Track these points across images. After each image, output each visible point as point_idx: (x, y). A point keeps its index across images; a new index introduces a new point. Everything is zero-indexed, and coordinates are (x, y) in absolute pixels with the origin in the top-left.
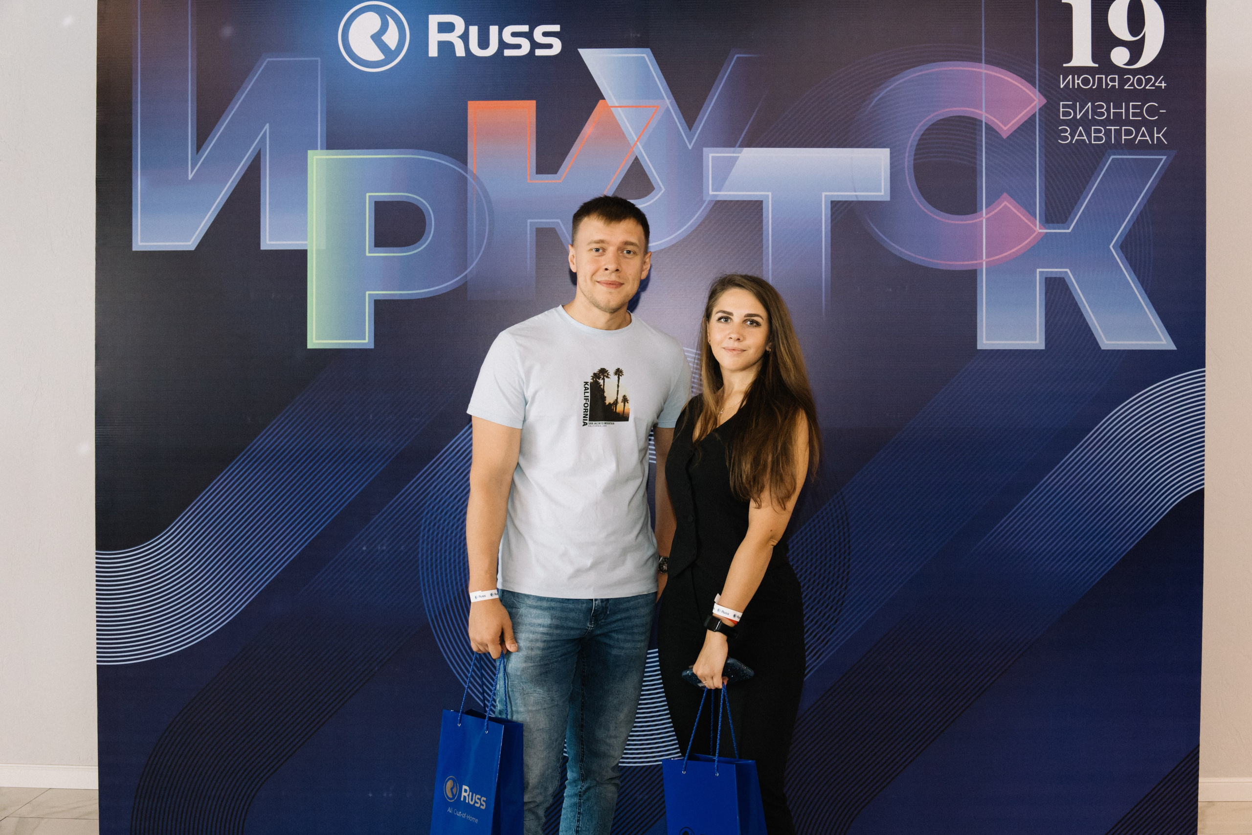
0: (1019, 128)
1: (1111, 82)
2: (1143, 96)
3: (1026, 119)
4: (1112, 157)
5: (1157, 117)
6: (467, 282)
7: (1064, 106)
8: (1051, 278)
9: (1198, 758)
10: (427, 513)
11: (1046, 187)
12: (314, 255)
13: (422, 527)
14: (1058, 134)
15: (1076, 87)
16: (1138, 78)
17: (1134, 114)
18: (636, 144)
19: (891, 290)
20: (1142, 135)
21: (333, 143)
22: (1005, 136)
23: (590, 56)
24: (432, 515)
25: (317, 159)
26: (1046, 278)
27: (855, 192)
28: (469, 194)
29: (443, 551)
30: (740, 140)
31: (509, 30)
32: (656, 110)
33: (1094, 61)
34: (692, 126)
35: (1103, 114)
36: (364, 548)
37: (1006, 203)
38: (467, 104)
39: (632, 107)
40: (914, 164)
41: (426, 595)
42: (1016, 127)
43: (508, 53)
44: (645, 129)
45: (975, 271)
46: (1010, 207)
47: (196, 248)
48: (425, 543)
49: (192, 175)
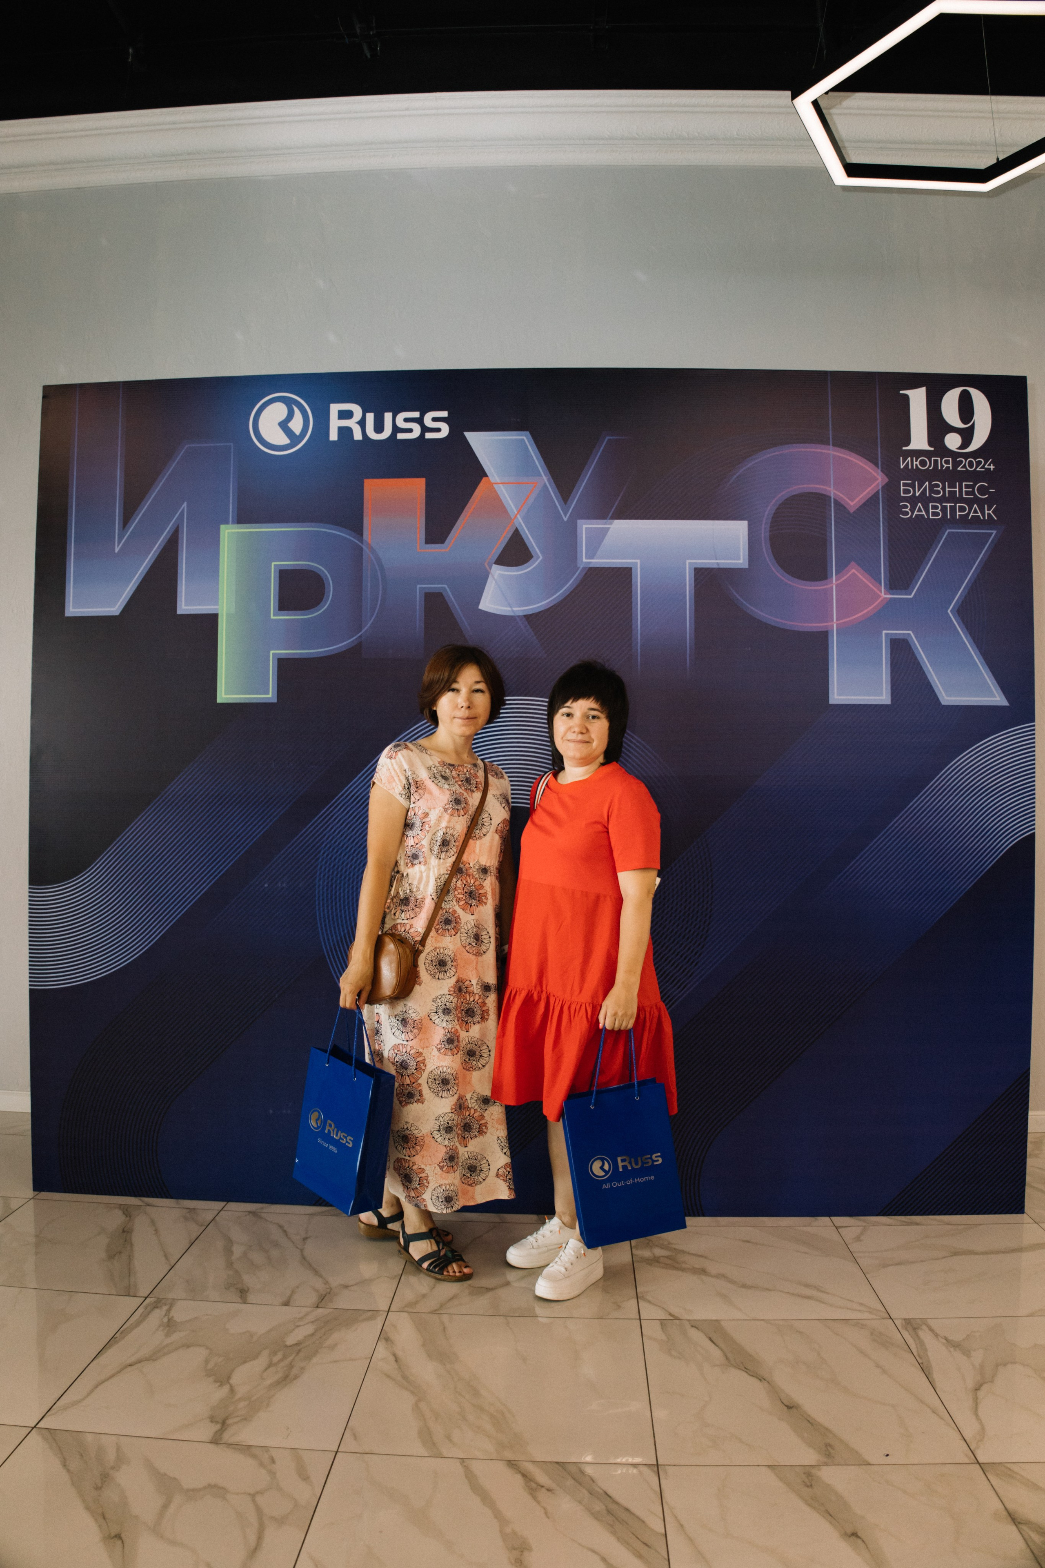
0: (864, 504)
1: (946, 464)
2: (975, 477)
3: (871, 495)
4: (948, 531)
5: (987, 496)
6: (360, 642)
7: (905, 485)
8: (896, 639)
10: (324, 853)
11: (890, 558)
12: (225, 618)
13: (319, 866)
14: (900, 510)
15: (915, 468)
16: (970, 462)
17: (967, 493)
18: (516, 515)
19: (750, 649)
20: (975, 512)
21: (241, 519)
22: (852, 511)
23: (476, 439)
24: (327, 855)
26: (892, 640)
27: (717, 560)
28: (364, 562)
29: (338, 888)
30: (612, 513)
31: (401, 416)
32: (534, 487)
33: (930, 444)
34: (568, 500)
35: (939, 492)
36: (266, 885)
37: (854, 571)
38: (363, 482)
39: (513, 483)
40: (770, 536)
41: (321, 929)
42: (861, 504)
43: (400, 436)
44: (524, 503)
45: (827, 632)
46: (859, 575)
47: (121, 613)
48: (321, 881)
49: (119, 547)
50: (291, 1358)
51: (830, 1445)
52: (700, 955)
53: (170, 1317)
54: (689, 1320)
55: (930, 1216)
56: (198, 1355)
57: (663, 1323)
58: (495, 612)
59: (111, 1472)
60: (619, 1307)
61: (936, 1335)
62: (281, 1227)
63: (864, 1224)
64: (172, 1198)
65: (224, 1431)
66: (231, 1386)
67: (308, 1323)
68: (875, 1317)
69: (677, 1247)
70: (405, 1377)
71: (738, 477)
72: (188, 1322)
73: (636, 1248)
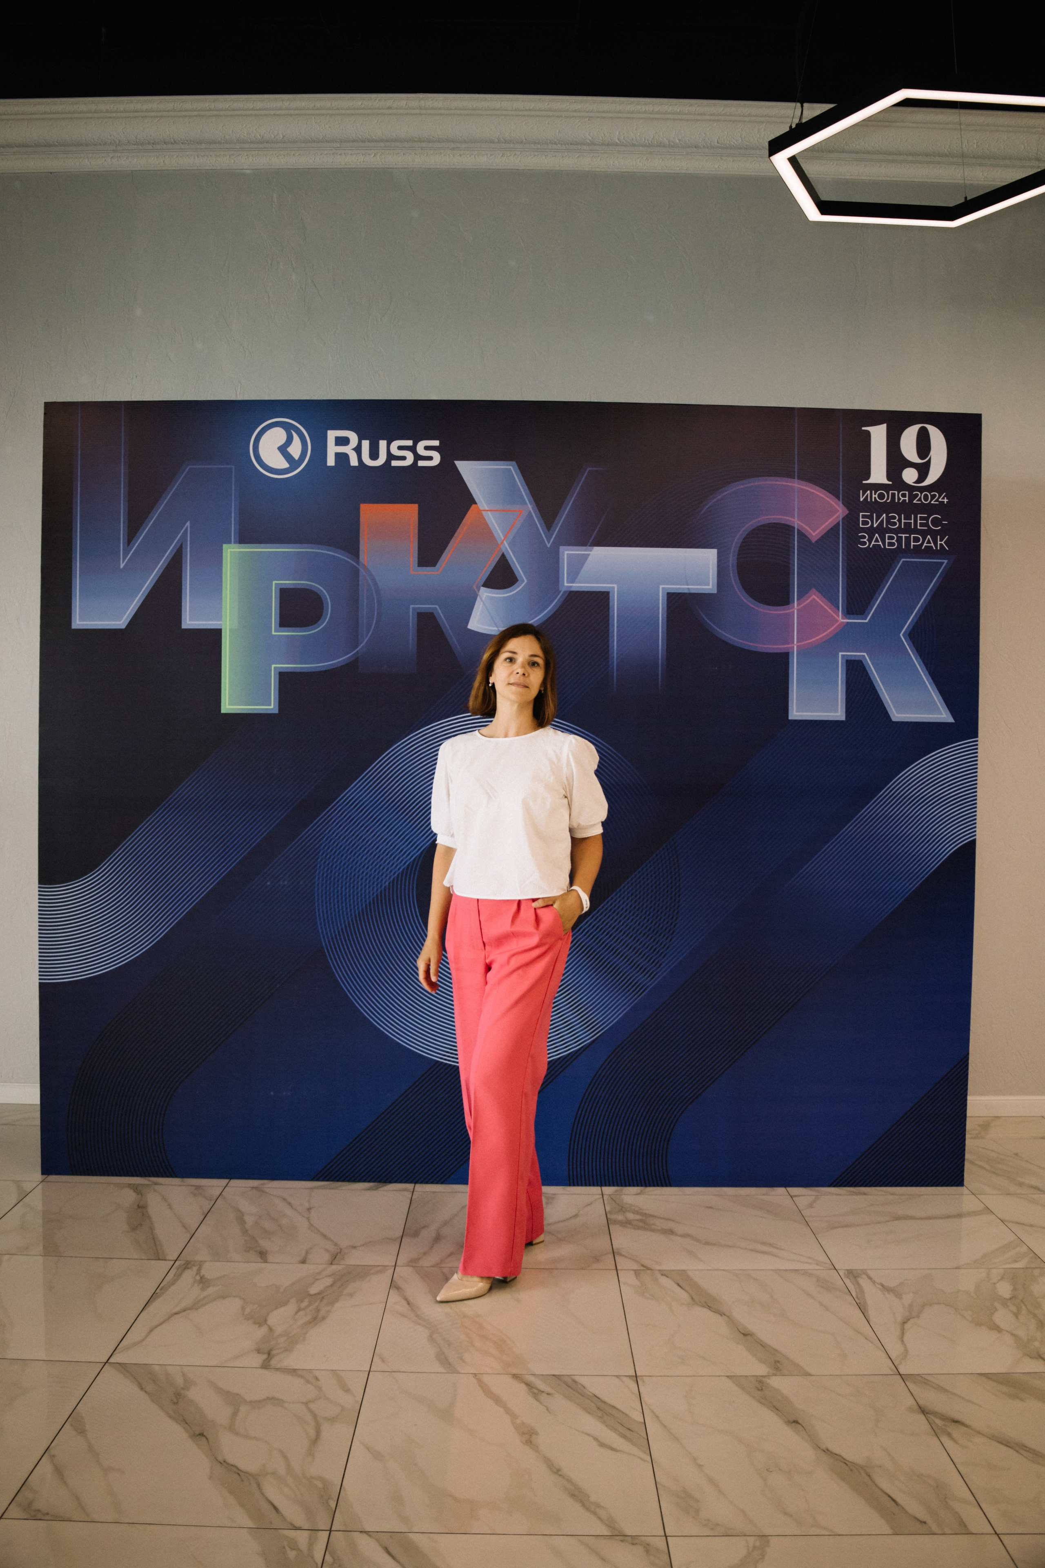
0: (826, 534)
1: (902, 497)
2: (929, 509)
3: (831, 526)
4: (903, 560)
5: (940, 527)
6: (357, 658)
7: (864, 516)
8: (851, 660)
9: (967, 1065)
10: (322, 854)
11: (848, 584)
12: (228, 633)
13: (318, 866)
14: (858, 540)
15: (873, 500)
16: (925, 494)
17: (921, 525)
18: (502, 542)
21: (243, 539)
22: (813, 541)
23: (465, 467)
24: (326, 856)
25: (231, 552)
26: (847, 661)
27: (688, 585)
28: (361, 582)
29: (336, 885)
30: (591, 540)
31: (395, 444)
32: (520, 514)
33: (888, 479)
34: (551, 527)
35: (895, 524)
37: (814, 597)
38: (360, 507)
39: (500, 511)
40: (738, 563)
41: (320, 924)
42: (823, 533)
43: (394, 463)
44: (511, 528)
45: (788, 653)
46: (818, 600)
47: (127, 625)
48: (320, 880)
49: (124, 564)
50: (316, 1304)
51: (778, 1362)
52: (668, 948)
53: (201, 1275)
54: (659, 1270)
55: (878, 1188)
56: (235, 1304)
57: (637, 1272)
58: (484, 632)
59: (182, 1392)
60: (598, 1260)
61: (874, 1282)
62: (284, 1199)
63: (817, 1194)
64: (176, 1177)
65: (271, 1359)
66: (268, 1326)
67: (326, 1276)
68: (822, 1268)
69: (647, 1212)
70: (417, 1316)
71: (709, 508)
72: (218, 1278)
73: (610, 1212)
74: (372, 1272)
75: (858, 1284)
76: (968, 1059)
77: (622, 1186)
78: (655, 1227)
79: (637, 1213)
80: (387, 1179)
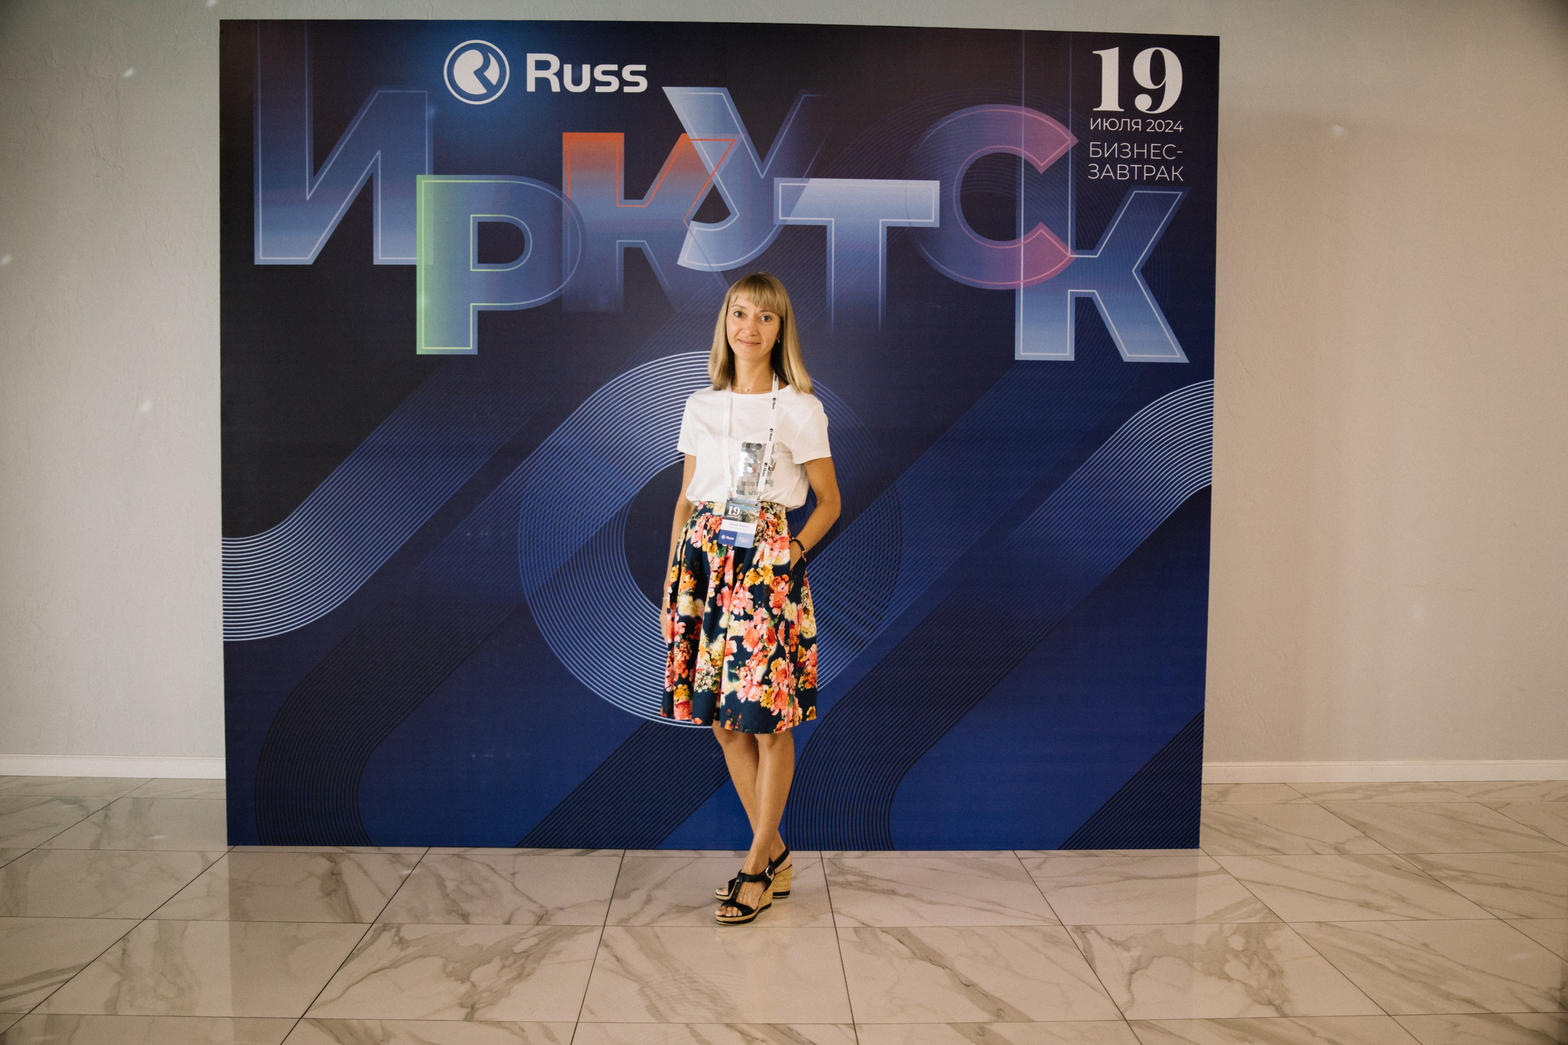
0: (1053, 164)
1: (1135, 125)
2: (1163, 138)
3: (1060, 156)
4: (1135, 192)
5: (1174, 158)
6: (562, 295)
7: (1094, 146)
8: (1080, 298)
9: (1203, 721)
10: (526, 503)
11: (1077, 218)
12: (423, 270)
13: (521, 515)
14: (1088, 171)
15: (1104, 129)
16: (1159, 123)
17: (1155, 155)
18: (713, 173)
19: (939, 306)
21: (439, 169)
22: (1041, 172)
23: (673, 93)
24: (530, 504)
25: (425, 183)
26: (1076, 298)
27: (909, 219)
28: (564, 217)
29: (540, 536)
30: (807, 171)
31: (600, 68)
32: (732, 144)
33: (1120, 106)
34: (764, 158)
35: (1127, 154)
36: (469, 534)
37: (1042, 231)
38: (562, 135)
39: (711, 140)
40: (961, 196)
41: (524, 577)
42: (1049, 164)
43: (598, 89)
44: (722, 159)
45: (1014, 291)
46: (1045, 234)
47: (315, 262)
48: (524, 529)
49: (311, 194)
50: (522, 961)
51: (1002, 1011)
52: (889, 600)
53: (401, 936)
54: (879, 928)
55: (1111, 851)
56: (435, 963)
57: (856, 930)
58: (695, 268)
60: (816, 918)
62: (488, 865)
63: (1046, 857)
64: (372, 845)
65: (474, 1013)
66: (472, 983)
67: (532, 936)
68: (1049, 925)
69: (869, 874)
70: (627, 971)
71: (931, 137)
72: (418, 939)
73: (830, 875)
74: (579, 931)
75: (1085, 938)
76: (1203, 716)
77: (842, 850)
78: (877, 888)
79: (859, 875)
80: (596, 845)
